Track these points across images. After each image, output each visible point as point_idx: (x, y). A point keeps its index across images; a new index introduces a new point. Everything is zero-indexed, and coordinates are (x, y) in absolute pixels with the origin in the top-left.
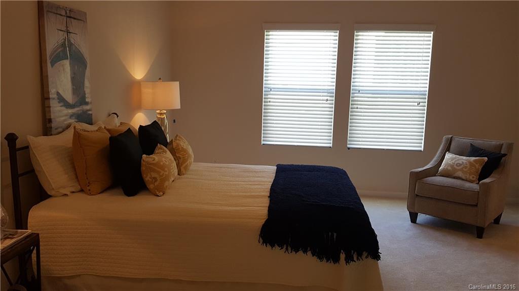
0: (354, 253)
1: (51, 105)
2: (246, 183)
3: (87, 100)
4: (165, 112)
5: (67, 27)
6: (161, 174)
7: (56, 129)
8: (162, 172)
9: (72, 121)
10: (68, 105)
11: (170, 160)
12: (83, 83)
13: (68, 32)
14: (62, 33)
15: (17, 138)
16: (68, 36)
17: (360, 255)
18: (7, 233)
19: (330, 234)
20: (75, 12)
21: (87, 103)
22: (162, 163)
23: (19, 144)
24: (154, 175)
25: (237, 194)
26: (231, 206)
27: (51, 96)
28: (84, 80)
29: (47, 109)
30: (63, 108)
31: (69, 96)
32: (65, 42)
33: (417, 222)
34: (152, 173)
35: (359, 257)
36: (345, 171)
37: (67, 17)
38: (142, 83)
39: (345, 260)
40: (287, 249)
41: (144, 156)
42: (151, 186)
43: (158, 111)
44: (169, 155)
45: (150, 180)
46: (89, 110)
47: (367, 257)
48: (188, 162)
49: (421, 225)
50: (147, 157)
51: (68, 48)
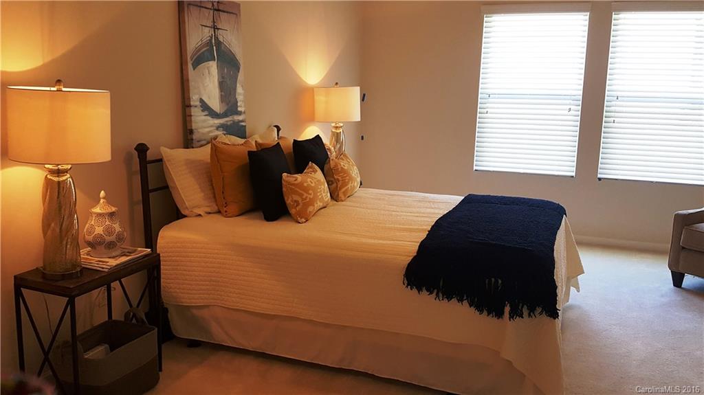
0: (522, 307)
1: (192, 114)
2: (413, 214)
3: (239, 109)
4: (342, 125)
5: (214, 22)
6: (304, 197)
7: (198, 141)
8: (305, 195)
9: (219, 133)
10: (213, 114)
11: (319, 181)
12: (235, 89)
13: (215, 28)
14: (209, 29)
15: (148, 149)
16: (215, 33)
17: (532, 310)
18: (124, 250)
19: (493, 280)
20: (225, 4)
21: (240, 113)
22: (305, 184)
23: (150, 155)
24: (296, 198)
25: (392, 226)
26: (380, 239)
27: (192, 103)
28: (236, 86)
29: (188, 118)
30: (209, 118)
31: (215, 104)
32: (211, 40)
33: (683, 286)
34: (293, 196)
35: (532, 314)
36: (564, 208)
37: (215, 10)
38: (315, 89)
39: (510, 314)
40: (437, 295)
41: (285, 174)
42: (293, 211)
43: (333, 125)
44: (319, 175)
45: (292, 203)
46: (242, 121)
47: (541, 314)
48: (349, 186)
49: (687, 290)
50: (288, 176)
51: (214, 47)
